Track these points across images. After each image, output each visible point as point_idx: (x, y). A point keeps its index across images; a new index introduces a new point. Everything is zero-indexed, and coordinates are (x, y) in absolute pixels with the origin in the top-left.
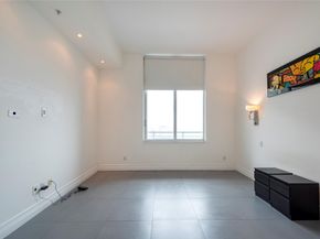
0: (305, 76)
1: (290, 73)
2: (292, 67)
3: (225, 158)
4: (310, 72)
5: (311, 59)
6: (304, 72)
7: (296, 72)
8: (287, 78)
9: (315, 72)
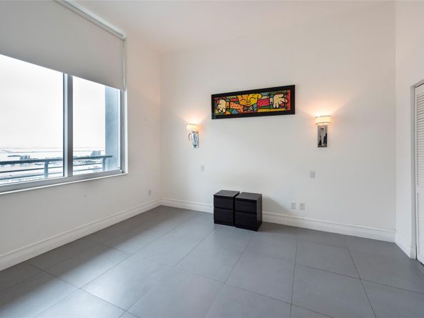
0: (251, 108)
1: (237, 102)
2: (239, 97)
3: (150, 192)
4: (255, 106)
5: (256, 96)
6: (249, 104)
7: (243, 103)
8: (234, 106)
9: (259, 107)
